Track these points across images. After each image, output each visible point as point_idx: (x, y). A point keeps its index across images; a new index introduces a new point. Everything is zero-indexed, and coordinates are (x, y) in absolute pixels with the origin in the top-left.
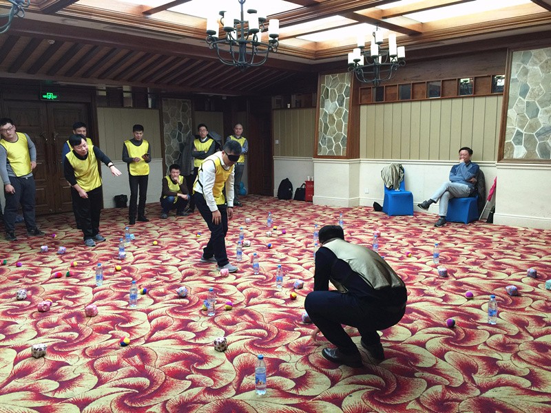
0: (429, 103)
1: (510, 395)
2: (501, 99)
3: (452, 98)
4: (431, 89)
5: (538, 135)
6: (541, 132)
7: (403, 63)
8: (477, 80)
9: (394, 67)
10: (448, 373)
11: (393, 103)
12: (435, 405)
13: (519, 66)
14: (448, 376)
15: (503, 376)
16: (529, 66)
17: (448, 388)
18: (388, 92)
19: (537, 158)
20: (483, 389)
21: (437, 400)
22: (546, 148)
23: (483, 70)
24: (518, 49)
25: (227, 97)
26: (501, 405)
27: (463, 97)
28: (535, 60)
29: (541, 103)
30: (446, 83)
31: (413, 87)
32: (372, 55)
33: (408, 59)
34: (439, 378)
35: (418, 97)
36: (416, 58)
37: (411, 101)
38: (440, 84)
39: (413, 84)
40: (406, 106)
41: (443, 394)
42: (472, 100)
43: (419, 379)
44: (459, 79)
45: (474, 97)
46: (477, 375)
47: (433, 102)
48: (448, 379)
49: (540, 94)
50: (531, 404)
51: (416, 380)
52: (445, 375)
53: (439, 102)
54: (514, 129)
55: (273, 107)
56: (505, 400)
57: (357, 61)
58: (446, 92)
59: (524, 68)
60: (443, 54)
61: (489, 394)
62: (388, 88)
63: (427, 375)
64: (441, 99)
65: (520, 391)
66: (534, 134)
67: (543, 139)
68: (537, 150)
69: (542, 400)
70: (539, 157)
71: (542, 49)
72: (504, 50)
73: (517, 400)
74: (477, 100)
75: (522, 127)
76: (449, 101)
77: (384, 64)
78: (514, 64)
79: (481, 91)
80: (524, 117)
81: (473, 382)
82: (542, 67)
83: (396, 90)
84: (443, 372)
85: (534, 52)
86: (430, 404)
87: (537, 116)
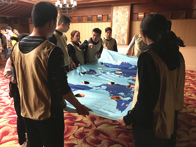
0: (87, 23)
1: (105, 127)
2: (110, 23)
3: (95, 22)
4: (88, 18)
5: (121, 36)
6: (122, 35)
7: (76, 8)
8: (103, 16)
9: (73, 9)
10: (86, 122)
11: (75, 23)
12: (79, 135)
13: (115, 12)
14: (86, 123)
15: (104, 120)
16: (118, 12)
17: (85, 128)
18: (73, 19)
19: (121, 43)
20: (97, 126)
21: (81, 133)
22: (124, 40)
23: (104, 13)
24: (115, 6)
25: (9, 17)
26: (102, 131)
27: (98, 22)
28: (120, 10)
29: (122, 25)
30: (93, 16)
31: (82, 17)
32: (64, 3)
33: (78, 7)
34: (83, 124)
35: (84, 21)
36: (82, 7)
37: (82, 23)
38: (91, 17)
39: (82, 16)
40: (80, 24)
41: (83, 130)
42: (101, 23)
43: (75, 126)
44: (97, 15)
45: (102, 22)
46: (96, 121)
47: (89, 23)
48: (86, 124)
49: (122, 22)
50: (112, 129)
51: (74, 126)
52: (85, 123)
53: (91, 23)
54: (114, 33)
55: (29, 23)
56: (104, 129)
57: (59, 6)
58: (93, 20)
59: (117, 12)
60: (91, 6)
61: (99, 128)
62: (73, 17)
63: (79, 124)
64: (91, 22)
65: (109, 125)
66: (120, 35)
67: (123, 37)
68: (121, 41)
69: (115, 127)
70: (122, 43)
71: (122, 6)
72: (111, 6)
73: (107, 128)
74: (103, 23)
75: (117, 33)
76: (94, 23)
77: (69, 7)
78: (114, 11)
79: (104, 20)
80: (117, 29)
81: (94, 124)
82: (122, 13)
83: (76, 18)
84: (84, 122)
85: (120, 7)
86: (78, 135)
87: (121, 29)
